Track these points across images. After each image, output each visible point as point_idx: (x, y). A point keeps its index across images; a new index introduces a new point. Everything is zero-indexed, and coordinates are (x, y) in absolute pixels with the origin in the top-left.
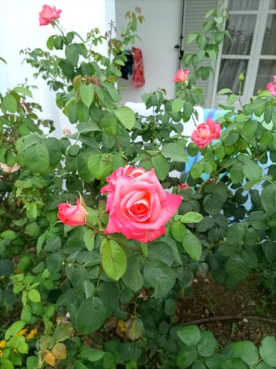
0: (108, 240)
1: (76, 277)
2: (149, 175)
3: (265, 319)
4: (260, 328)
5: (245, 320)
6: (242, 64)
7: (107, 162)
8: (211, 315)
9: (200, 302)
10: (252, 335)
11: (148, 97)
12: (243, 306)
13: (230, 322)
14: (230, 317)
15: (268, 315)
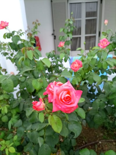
0: (52, 115)
1: (32, 137)
2: (68, 83)
3: (108, 140)
4: (107, 144)
5: (100, 142)
6: (79, 39)
7: (41, 82)
8: (86, 143)
9: (80, 139)
10: (104, 148)
11: (48, 54)
12: (98, 136)
13: (94, 145)
14: (94, 143)
15: (109, 138)
